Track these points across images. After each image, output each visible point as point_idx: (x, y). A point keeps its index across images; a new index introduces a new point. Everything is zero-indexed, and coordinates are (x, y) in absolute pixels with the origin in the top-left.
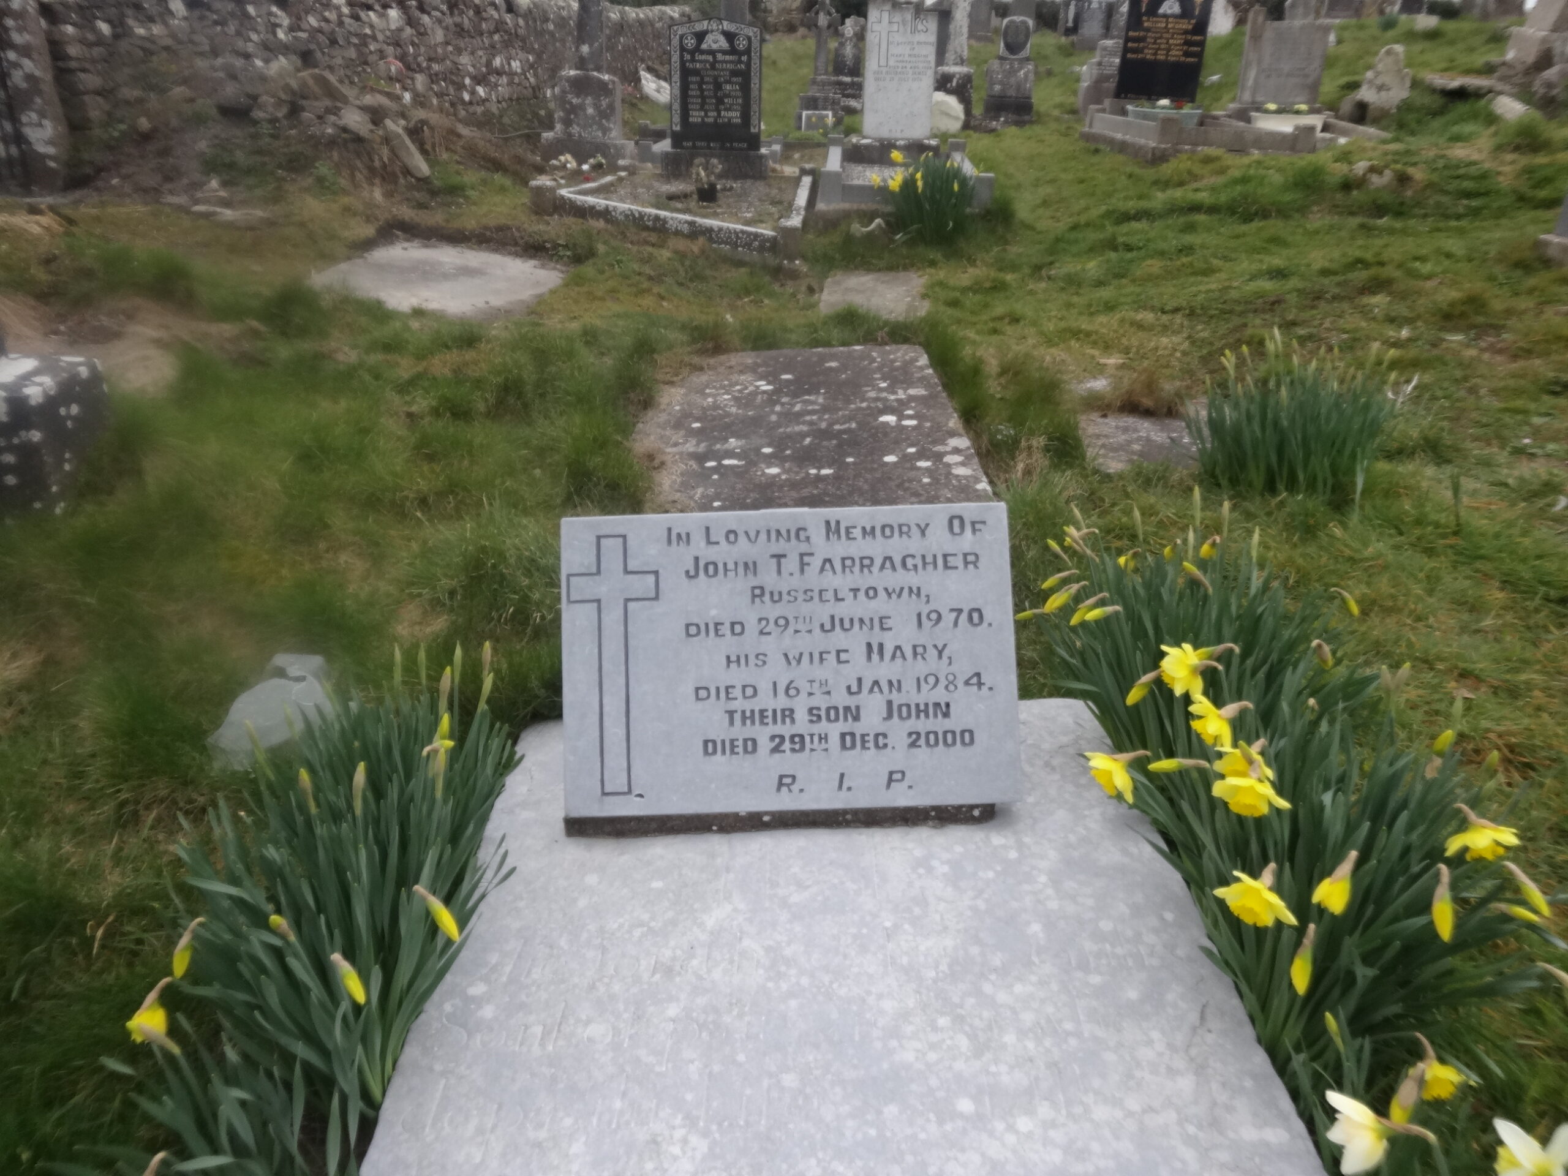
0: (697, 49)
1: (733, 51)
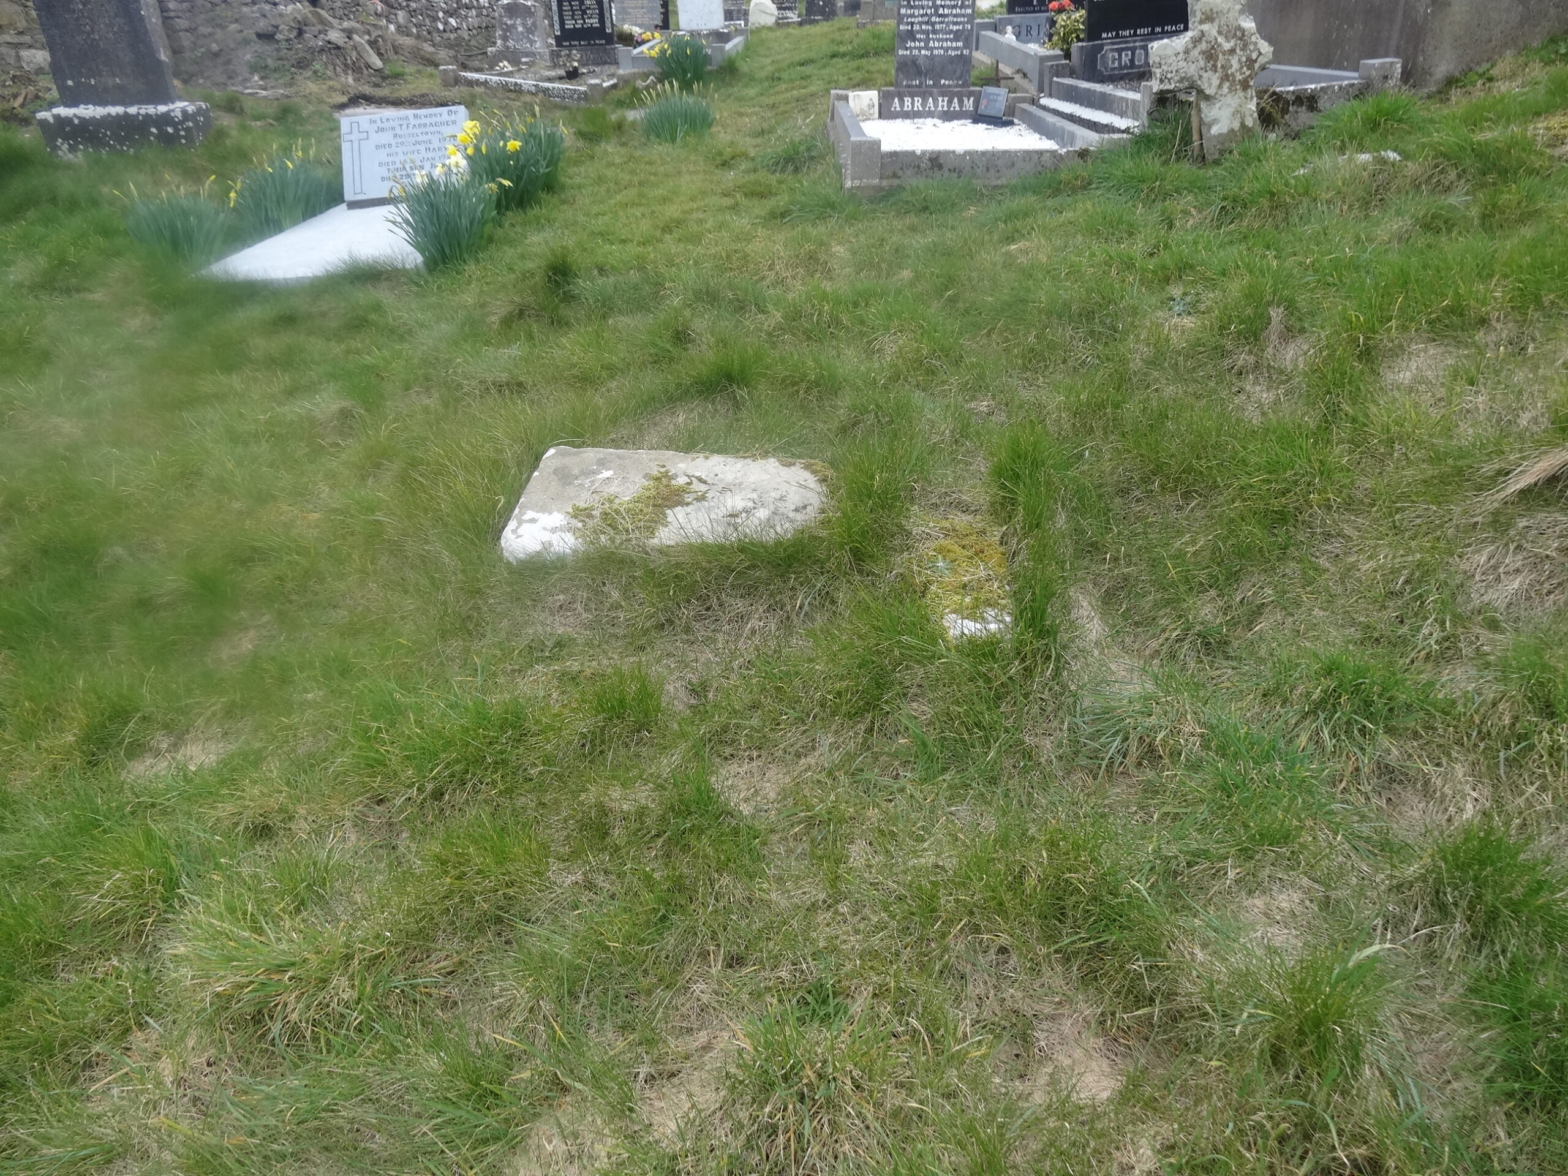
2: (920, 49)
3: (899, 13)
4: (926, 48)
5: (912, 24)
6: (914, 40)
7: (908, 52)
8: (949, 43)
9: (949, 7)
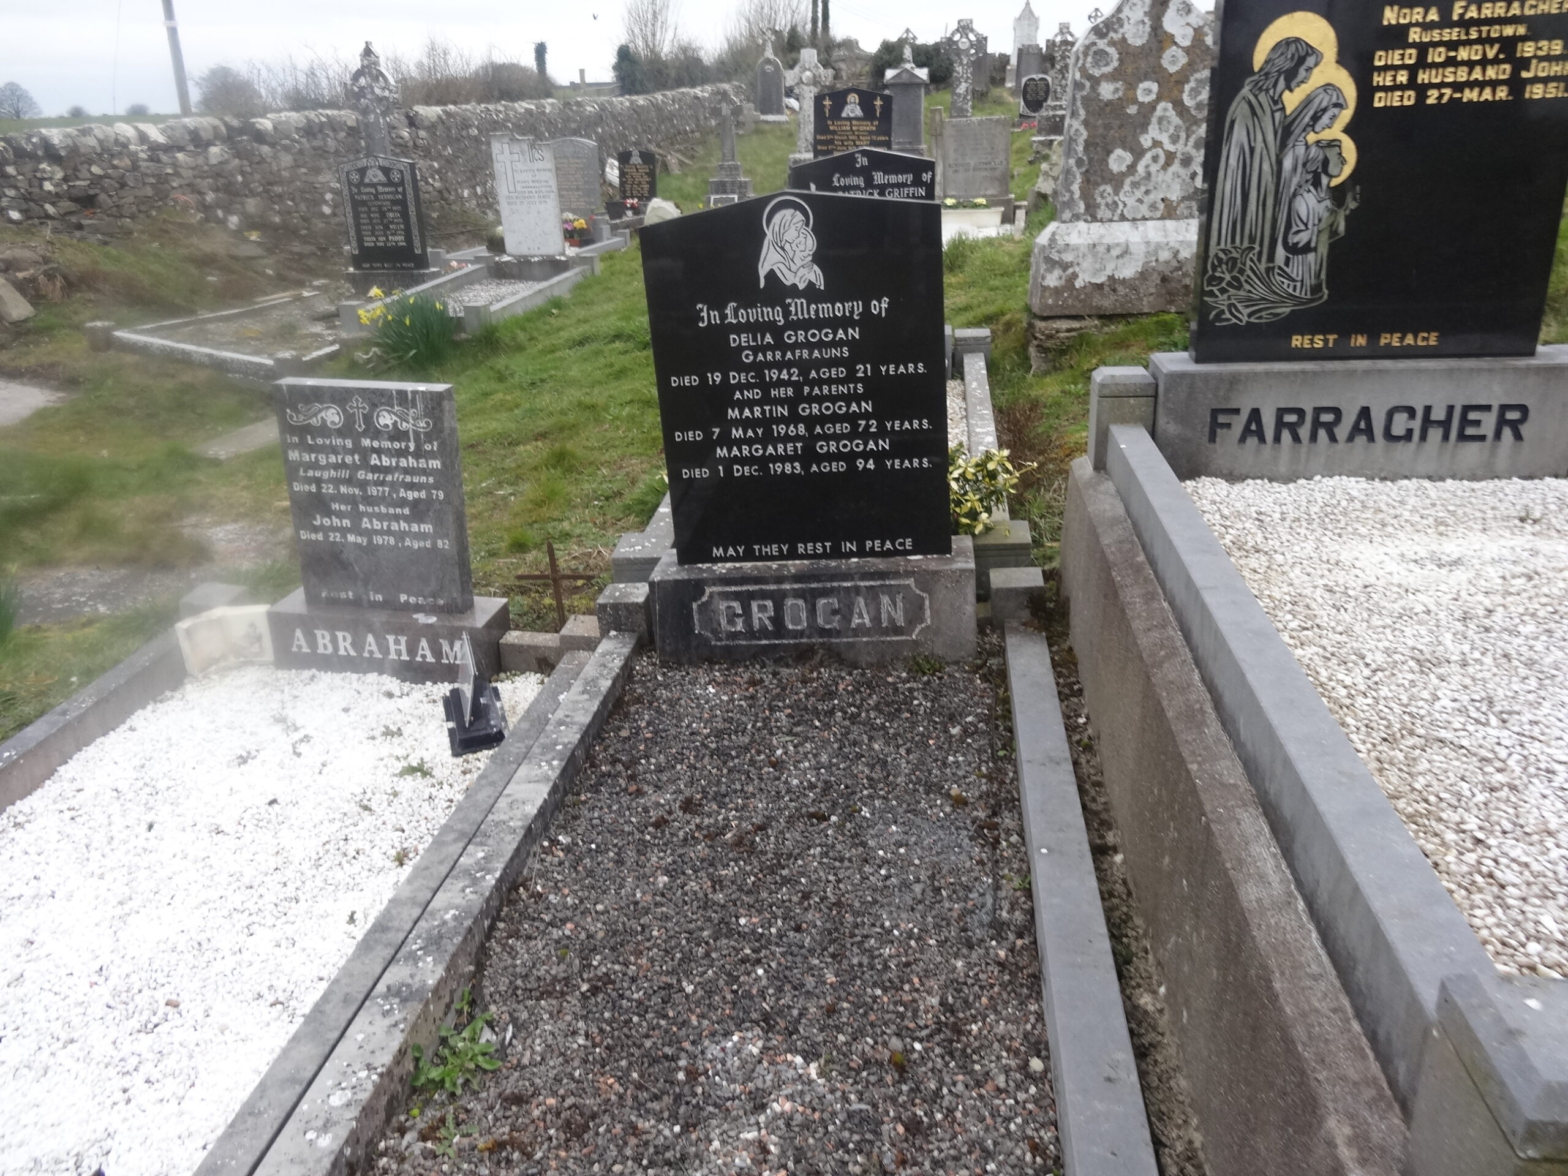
0: (361, 183)
1: (390, 183)
2: (344, 531)
3: (286, 461)
4: (356, 529)
5: (318, 481)
6: (329, 513)
7: (320, 537)
8: (404, 525)
9: (390, 453)
